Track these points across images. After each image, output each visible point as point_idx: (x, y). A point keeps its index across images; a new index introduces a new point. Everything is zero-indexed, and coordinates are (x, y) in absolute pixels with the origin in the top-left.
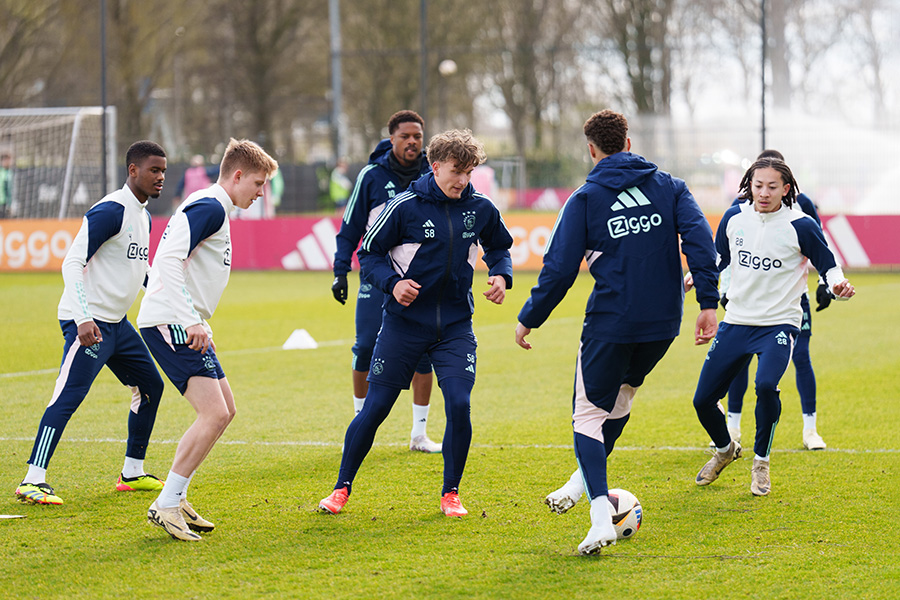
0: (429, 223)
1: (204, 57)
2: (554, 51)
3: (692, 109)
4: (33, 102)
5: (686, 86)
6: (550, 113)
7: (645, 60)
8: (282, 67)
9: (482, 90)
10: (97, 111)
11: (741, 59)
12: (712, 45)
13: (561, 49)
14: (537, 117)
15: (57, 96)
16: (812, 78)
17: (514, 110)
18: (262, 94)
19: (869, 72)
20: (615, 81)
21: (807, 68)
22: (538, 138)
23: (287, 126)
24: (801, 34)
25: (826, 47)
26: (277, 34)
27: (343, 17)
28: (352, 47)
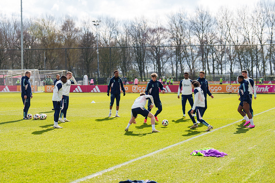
0: (153, 85)
1: (80, 63)
2: (128, 63)
3: (147, 71)
4: (56, 69)
5: (146, 67)
6: (128, 71)
7: (141, 64)
8: (91, 64)
9: (118, 68)
10: (65, 70)
11: (154, 64)
12: (150, 62)
13: (129, 62)
14: (126, 72)
15: (59, 68)
16: (163, 66)
17: (123, 70)
18: (88, 69)
19: (171, 66)
20: (136, 67)
21: (163, 65)
22: (126, 74)
23: (91, 72)
24: (162, 61)
25: (165, 62)
26: (90, 60)
27: (99, 58)
28: (100, 62)
